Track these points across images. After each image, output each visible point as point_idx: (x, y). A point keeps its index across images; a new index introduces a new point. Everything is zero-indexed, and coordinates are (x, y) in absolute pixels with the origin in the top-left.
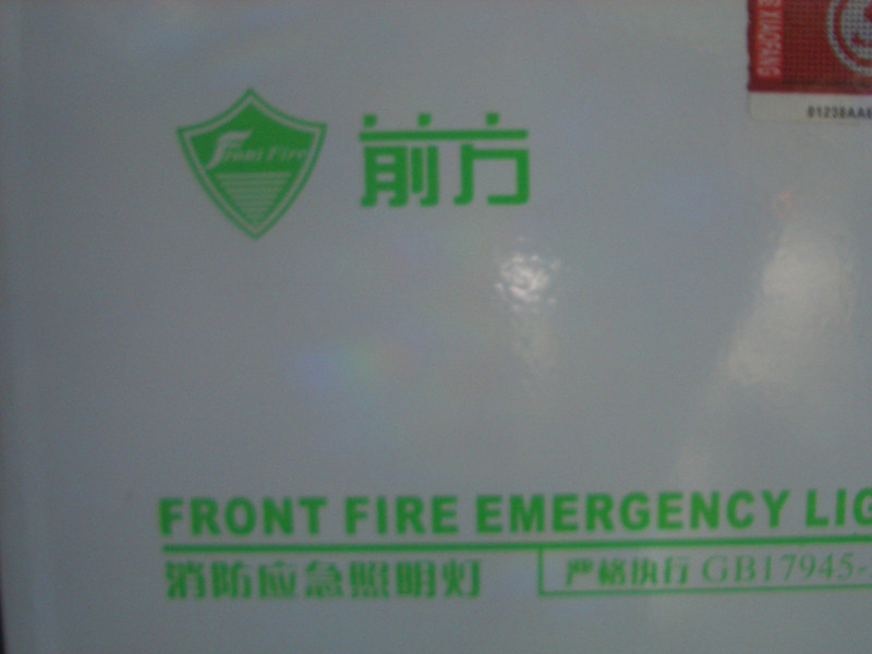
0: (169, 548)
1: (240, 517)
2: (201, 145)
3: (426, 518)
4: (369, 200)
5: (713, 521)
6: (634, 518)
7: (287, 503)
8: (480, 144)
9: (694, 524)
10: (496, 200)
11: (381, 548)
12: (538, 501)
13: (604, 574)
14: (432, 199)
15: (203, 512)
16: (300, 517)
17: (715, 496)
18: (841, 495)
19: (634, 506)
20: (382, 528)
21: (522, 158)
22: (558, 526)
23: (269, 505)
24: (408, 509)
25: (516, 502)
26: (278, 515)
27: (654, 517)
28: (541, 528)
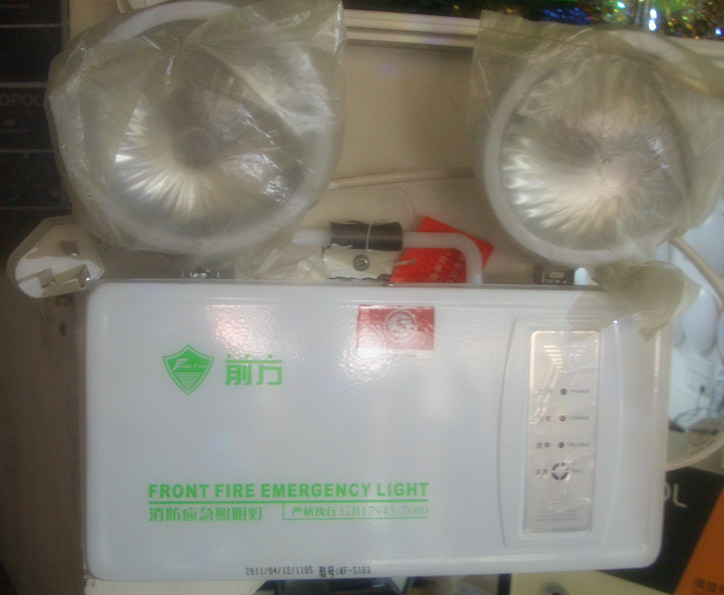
0: (151, 503)
1: (178, 490)
2: (171, 363)
3: (244, 492)
4: (228, 383)
5: (344, 494)
6: (317, 493)
7: (195, 486)
8: (266, 364)
9: (338, 495)
10: (270, 383)
11: (228, 502)
12: (283, 486)
13: (306, 513)
14: (249, 383)
15: (165, 489)
16: (199, 490)
17: (345, 485)
18: (390, 485)
19: (317, 488)
20: (228, 495)
21: (279, 370)
22: (290, 495)
23: (188, 487)
24: (238, 489)
25: (275, 486)
26: (192, 490)
27: (323, 493)
28: (284, 496)
